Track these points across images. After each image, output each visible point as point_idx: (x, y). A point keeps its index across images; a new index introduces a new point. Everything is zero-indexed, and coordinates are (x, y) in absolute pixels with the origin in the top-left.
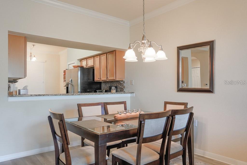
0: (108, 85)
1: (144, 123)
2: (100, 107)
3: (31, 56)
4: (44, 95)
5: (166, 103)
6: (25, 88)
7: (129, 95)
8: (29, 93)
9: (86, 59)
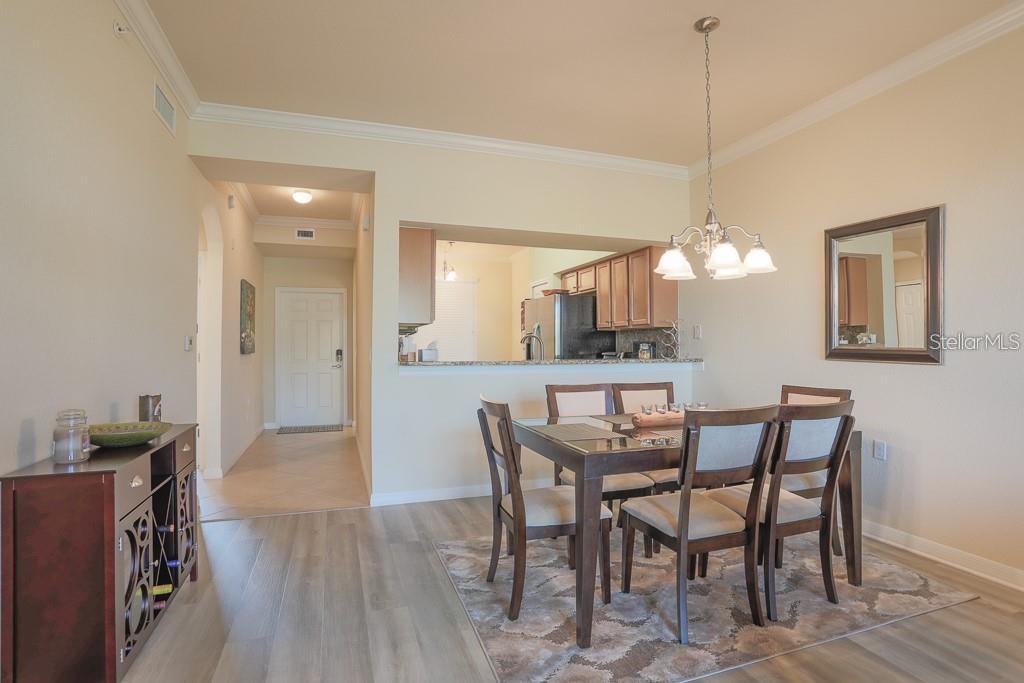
0: (633, 339)
1: (698, 435)
2: (602, 394)
3: (445, 269)
4: (471, 363)
5: (787, 390)
6: (432, 347)
7: (689, 366)
8: (442, 359)
9: (576, 270)
